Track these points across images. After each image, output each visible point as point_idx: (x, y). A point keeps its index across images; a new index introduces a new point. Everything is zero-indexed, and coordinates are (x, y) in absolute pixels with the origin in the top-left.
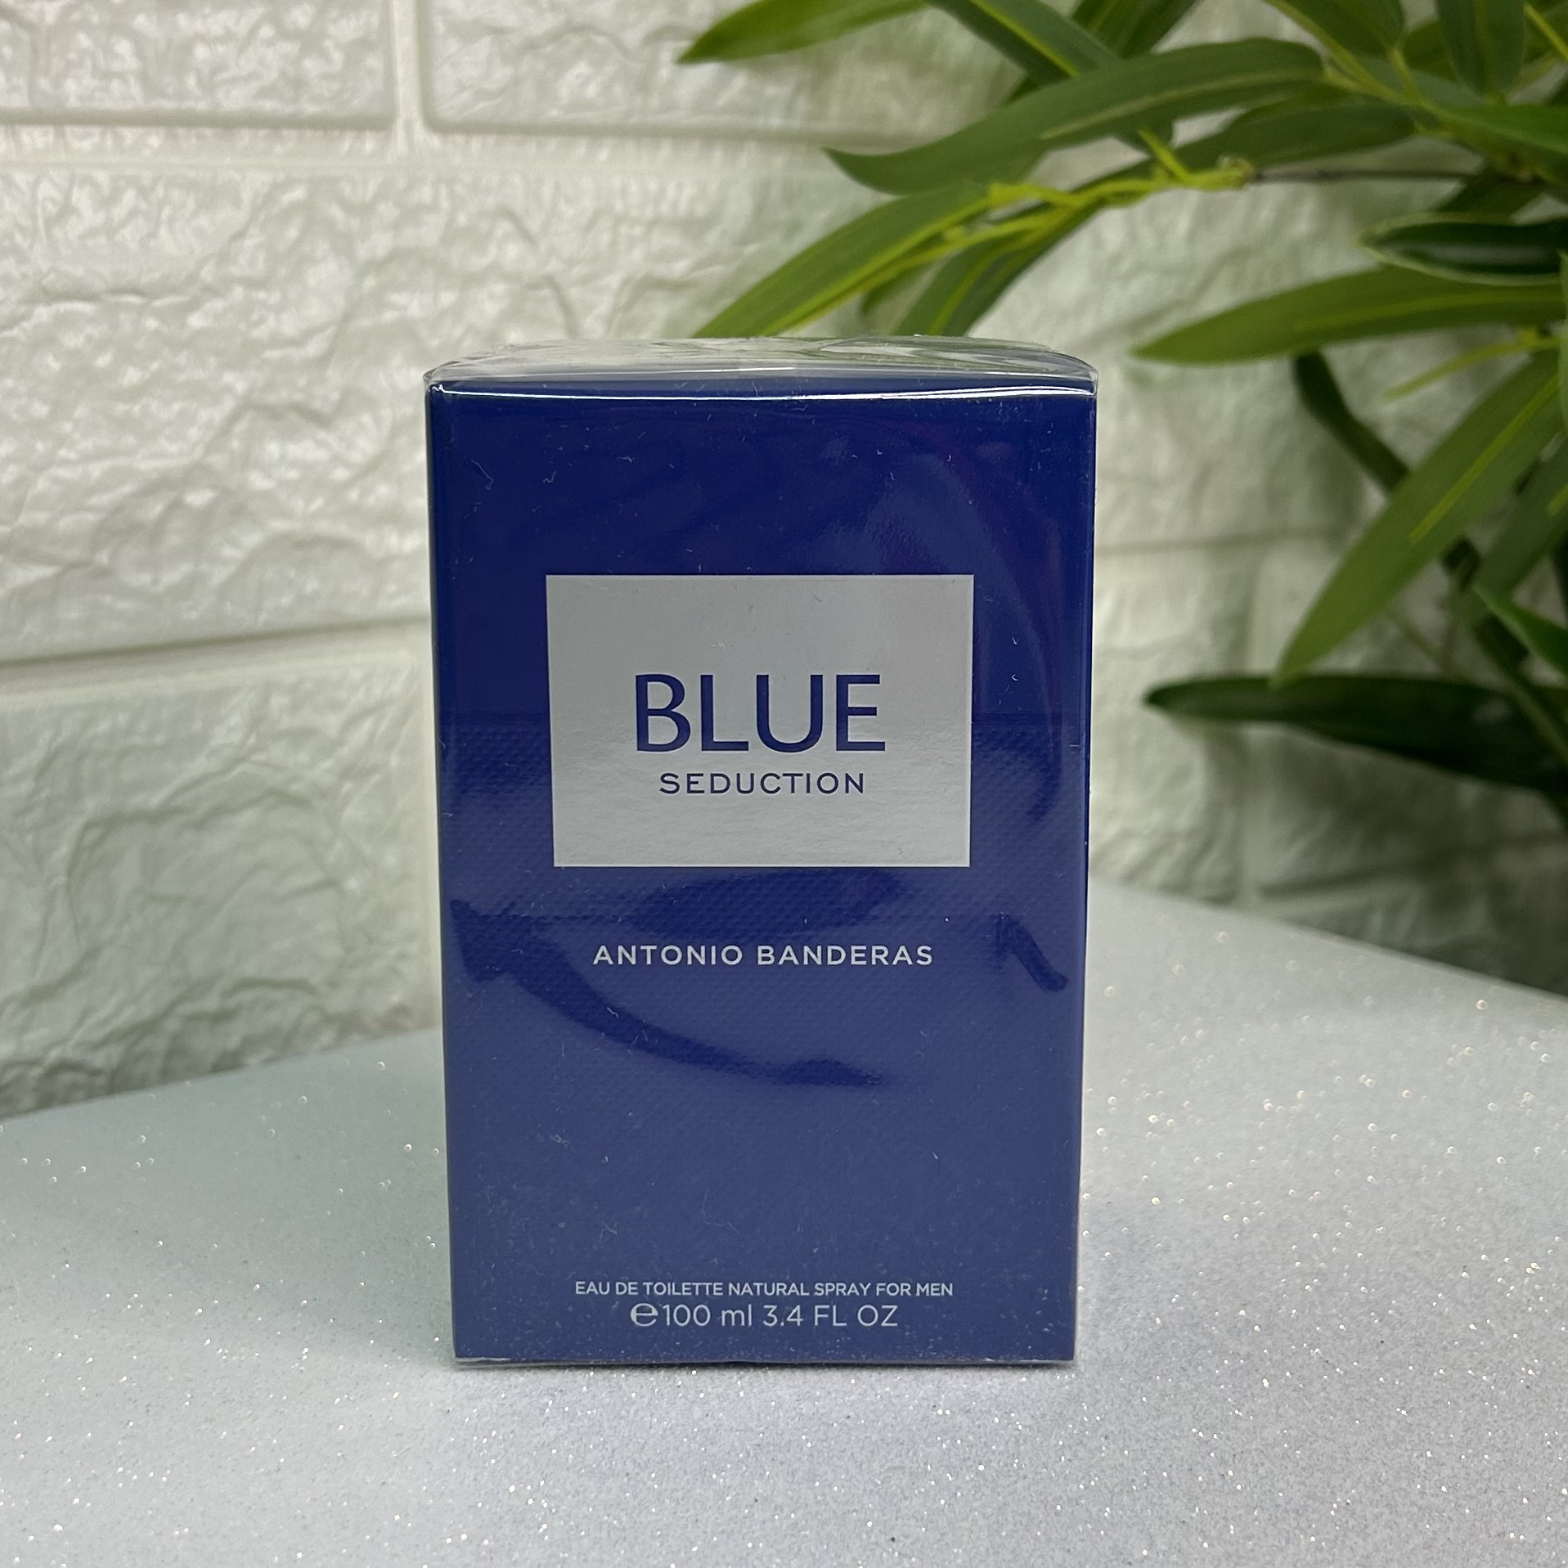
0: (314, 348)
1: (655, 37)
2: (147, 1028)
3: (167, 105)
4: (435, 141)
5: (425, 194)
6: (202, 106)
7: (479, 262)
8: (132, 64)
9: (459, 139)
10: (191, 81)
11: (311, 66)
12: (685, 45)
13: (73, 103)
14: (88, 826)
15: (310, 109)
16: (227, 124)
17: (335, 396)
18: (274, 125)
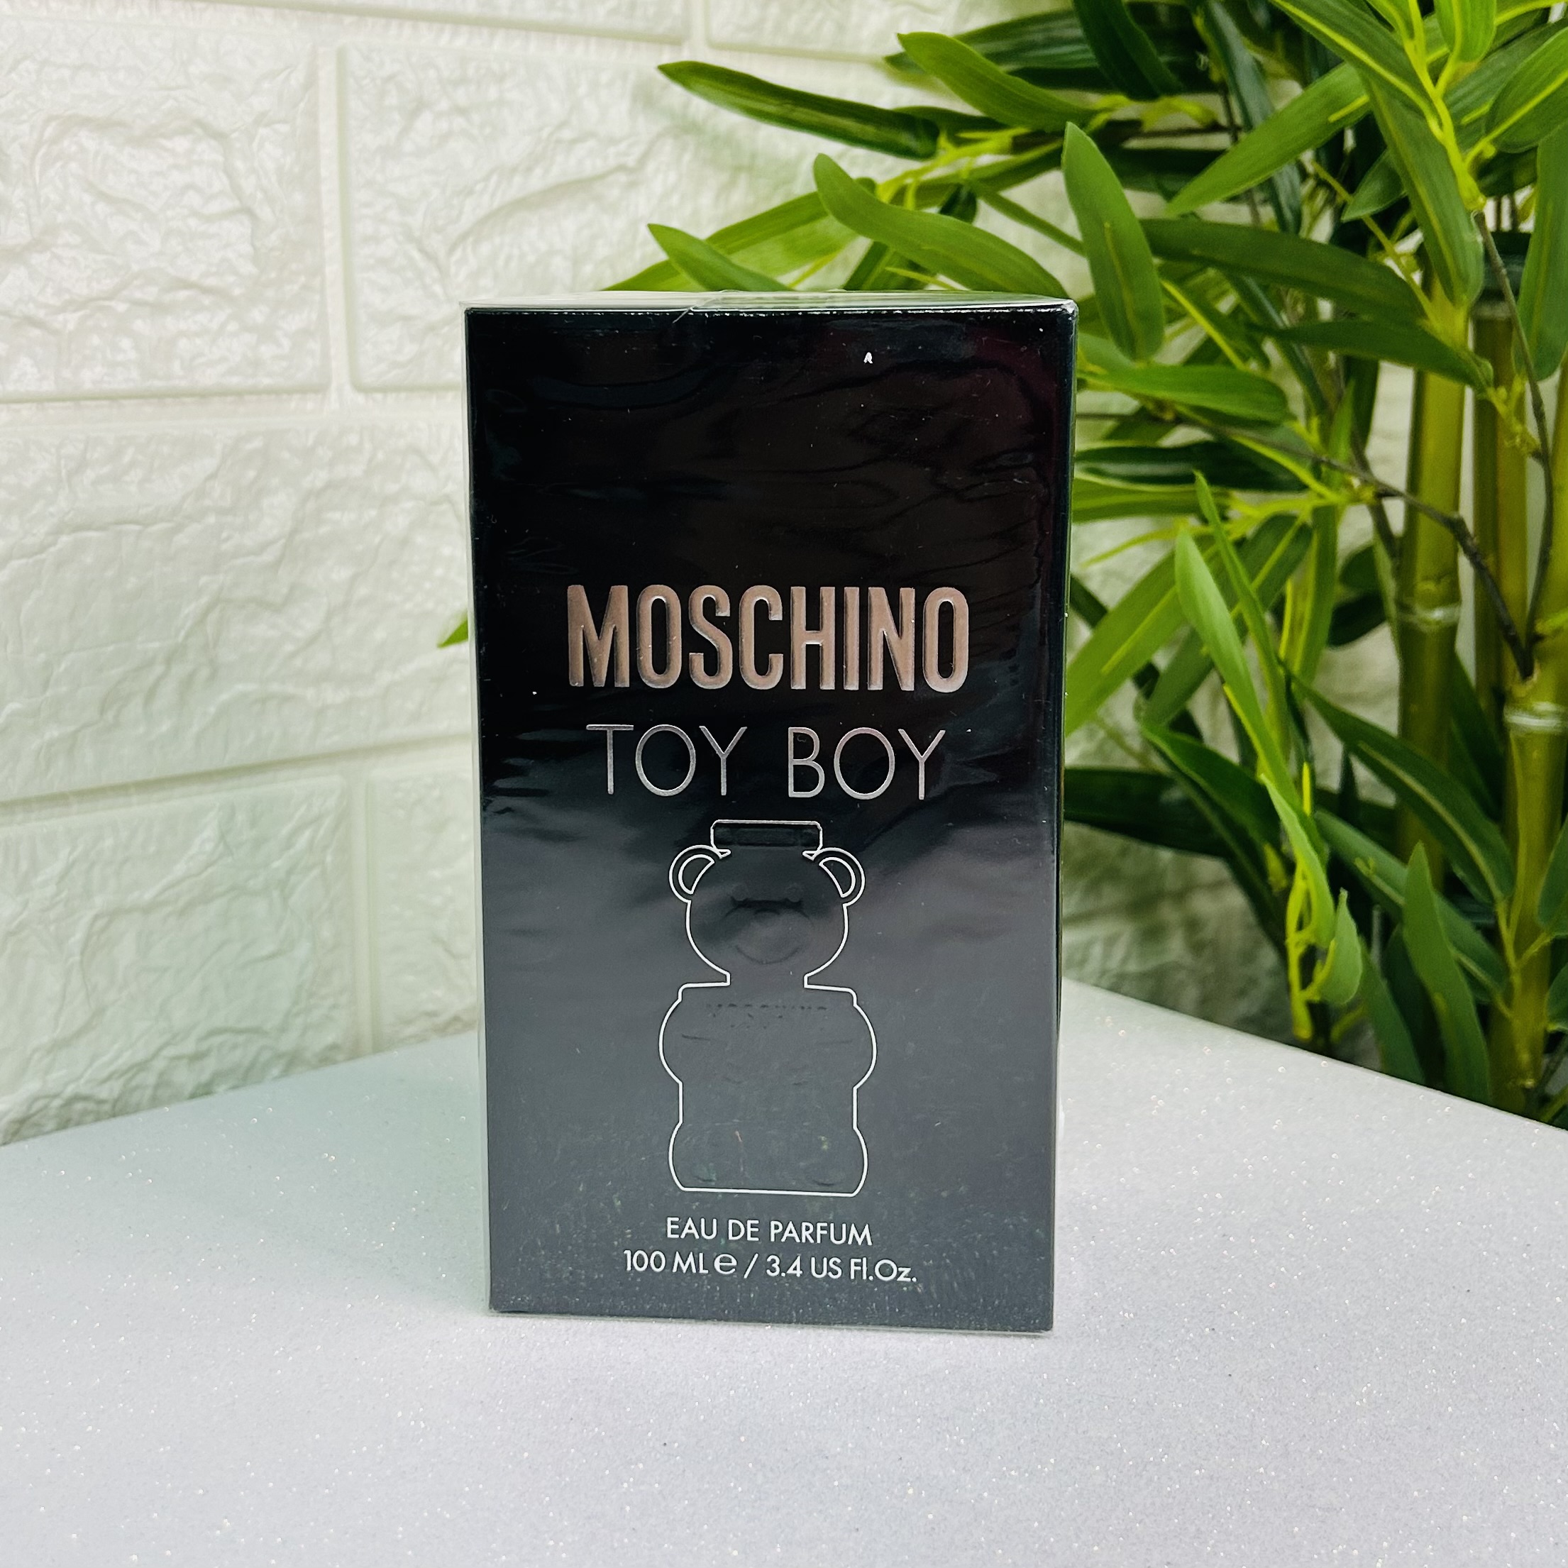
0: (268, 557)
2: (142, 1066)
3: (157, 384)
4: (360, 398)
5: (353, 439)
6: (183, 384)
7: (392, 488)
8: (132, 355)
9: (379, 396)
10: (176, 367)
11: (266, 351)
13: (88, 386)
14: (96, 918)
15: (266, 381)
16: (204, 395)
17: (285, 590)
18: (239, 394)
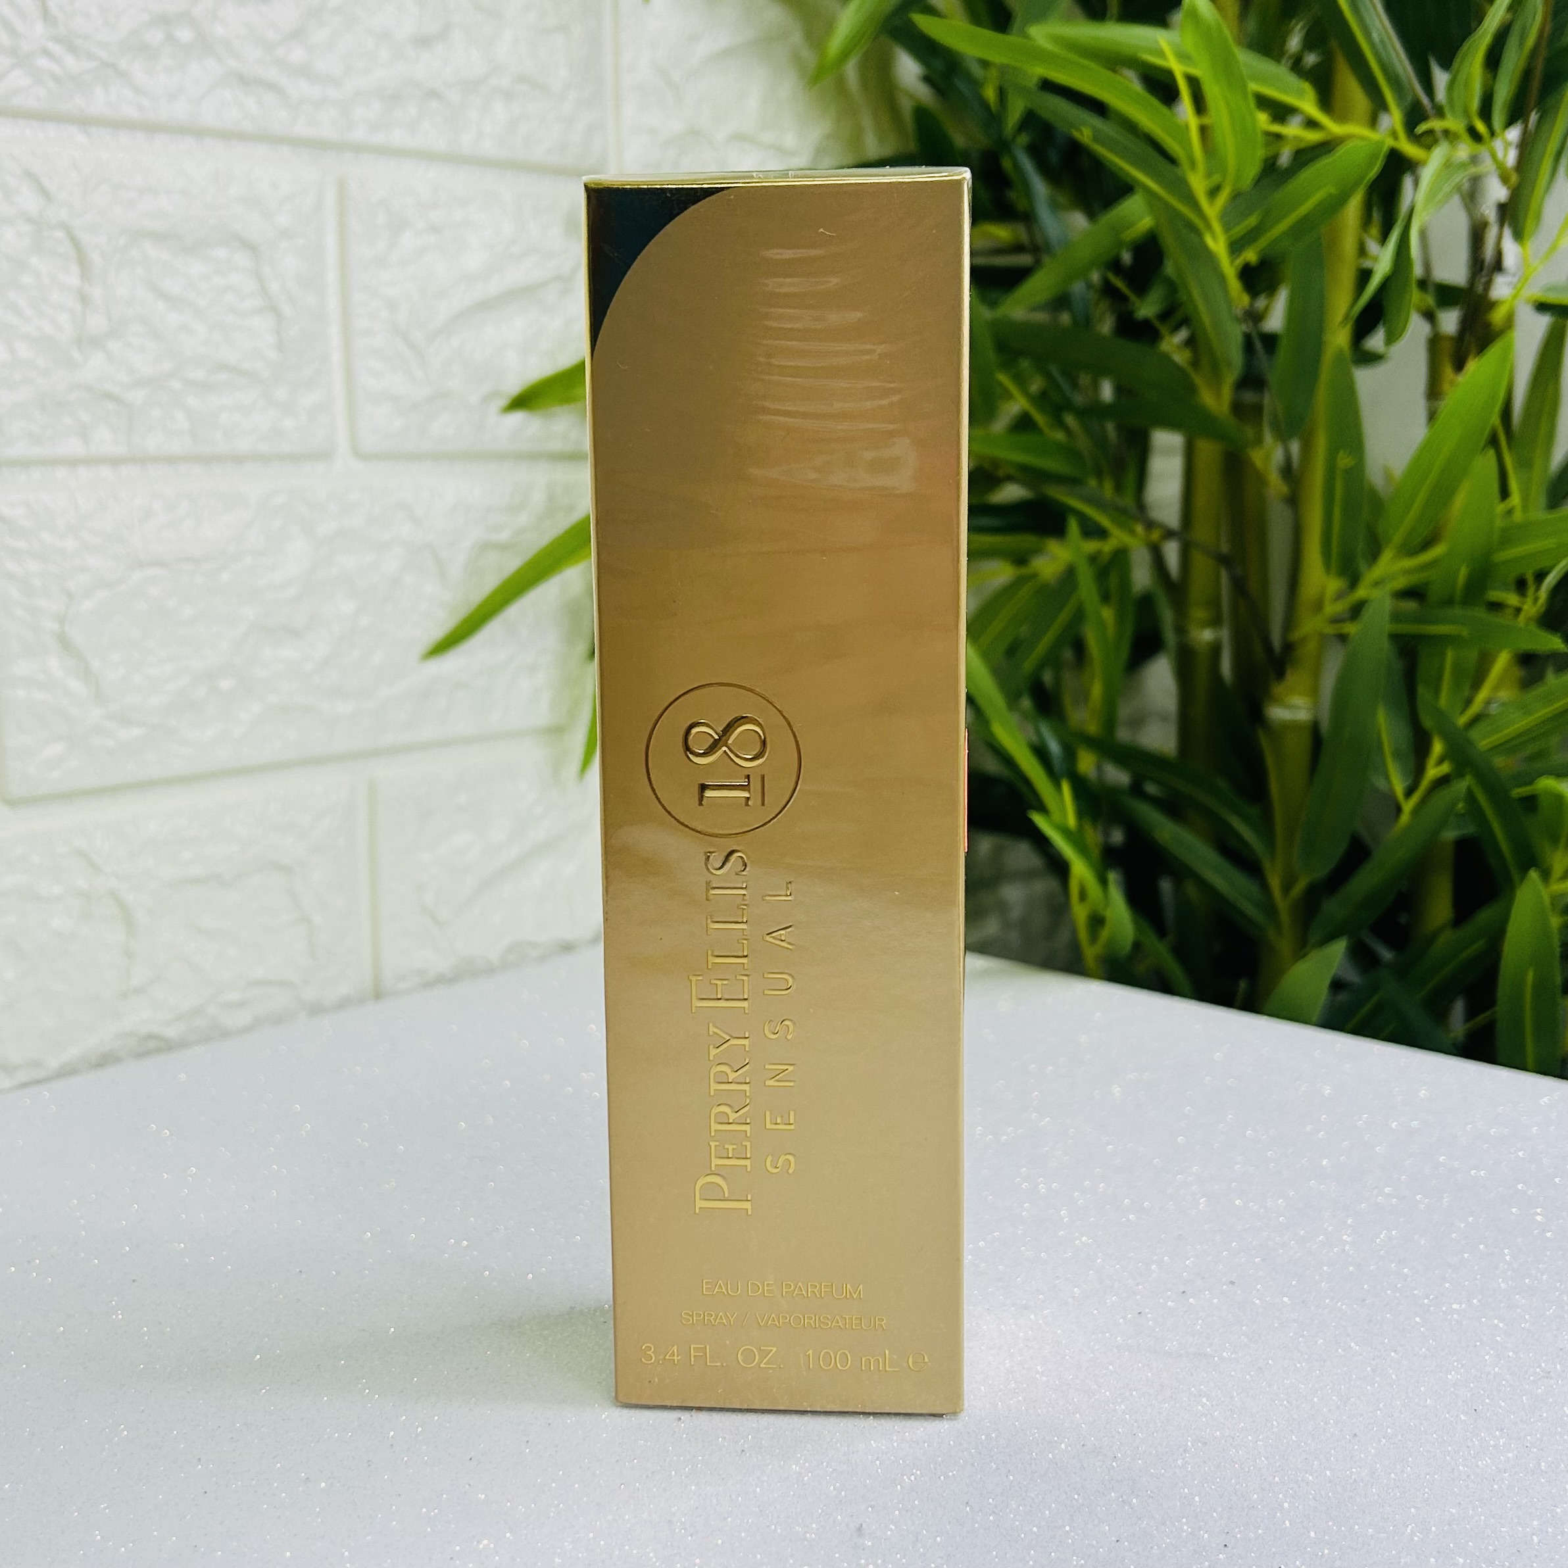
0: (293, 591)
1: (487, 399)
3: (205, 449)
4: (360, 466)
5: (355, 496)
6: (224, 449)
7: (387, 536)
8: (185, 425)
9: (374, 463)
10: (219, 435)
11: (288, 423)
12: (504, 402)
13: (151, 450)
15: (287, 449)
